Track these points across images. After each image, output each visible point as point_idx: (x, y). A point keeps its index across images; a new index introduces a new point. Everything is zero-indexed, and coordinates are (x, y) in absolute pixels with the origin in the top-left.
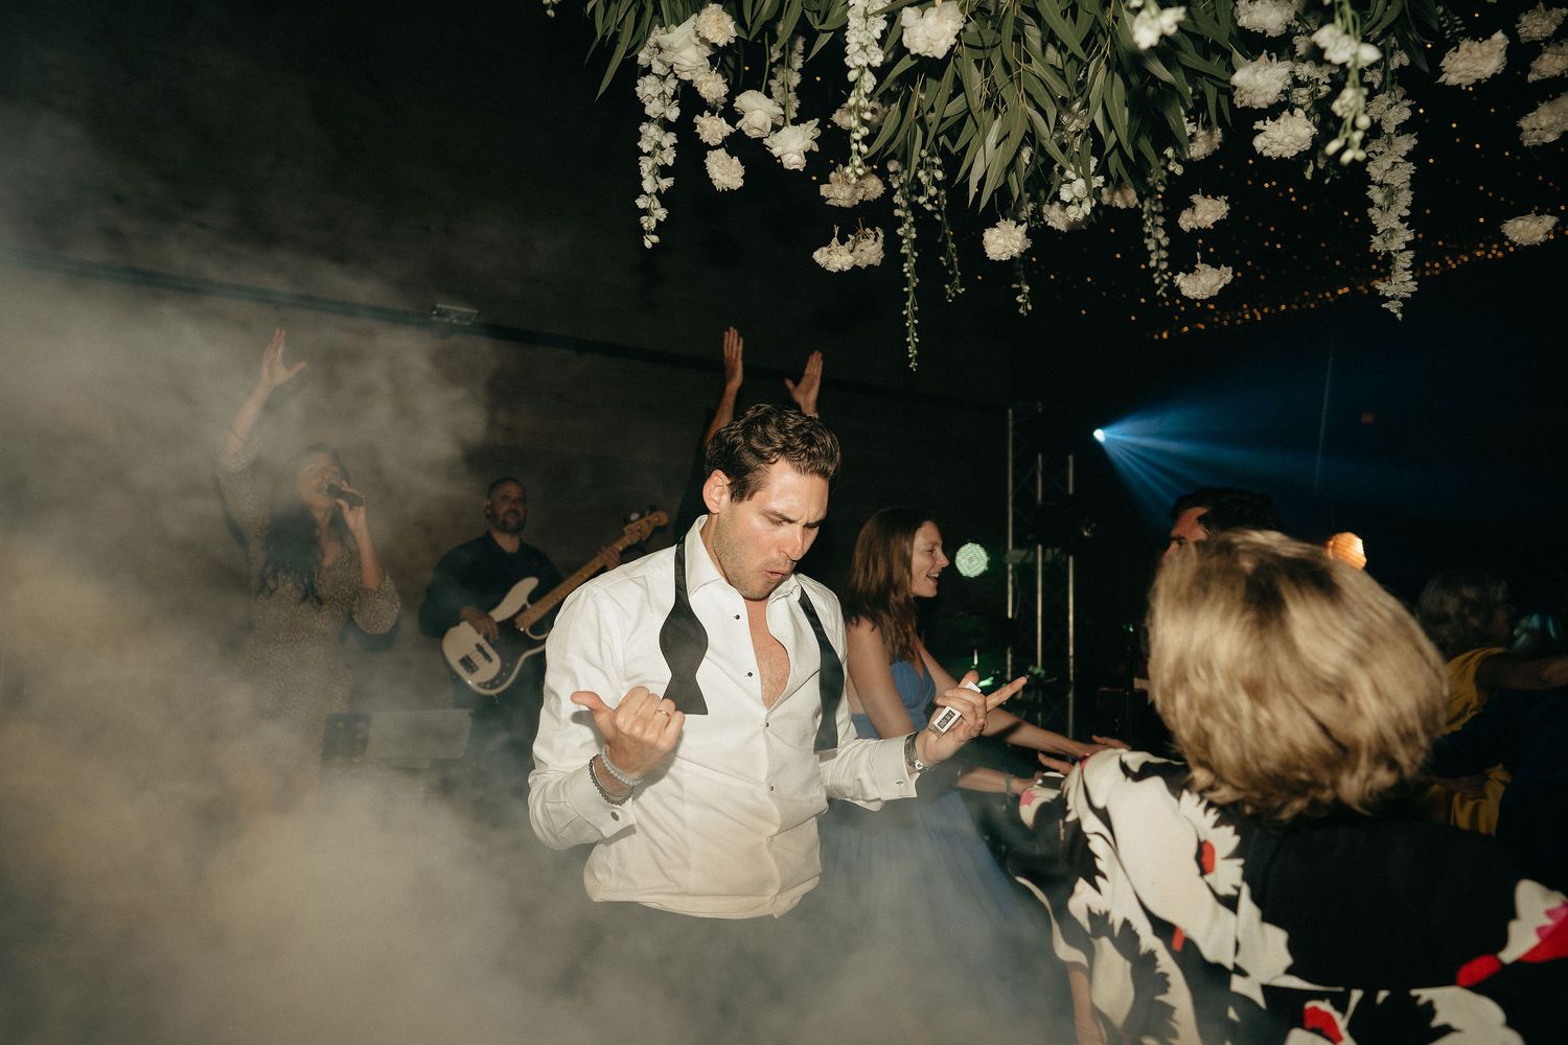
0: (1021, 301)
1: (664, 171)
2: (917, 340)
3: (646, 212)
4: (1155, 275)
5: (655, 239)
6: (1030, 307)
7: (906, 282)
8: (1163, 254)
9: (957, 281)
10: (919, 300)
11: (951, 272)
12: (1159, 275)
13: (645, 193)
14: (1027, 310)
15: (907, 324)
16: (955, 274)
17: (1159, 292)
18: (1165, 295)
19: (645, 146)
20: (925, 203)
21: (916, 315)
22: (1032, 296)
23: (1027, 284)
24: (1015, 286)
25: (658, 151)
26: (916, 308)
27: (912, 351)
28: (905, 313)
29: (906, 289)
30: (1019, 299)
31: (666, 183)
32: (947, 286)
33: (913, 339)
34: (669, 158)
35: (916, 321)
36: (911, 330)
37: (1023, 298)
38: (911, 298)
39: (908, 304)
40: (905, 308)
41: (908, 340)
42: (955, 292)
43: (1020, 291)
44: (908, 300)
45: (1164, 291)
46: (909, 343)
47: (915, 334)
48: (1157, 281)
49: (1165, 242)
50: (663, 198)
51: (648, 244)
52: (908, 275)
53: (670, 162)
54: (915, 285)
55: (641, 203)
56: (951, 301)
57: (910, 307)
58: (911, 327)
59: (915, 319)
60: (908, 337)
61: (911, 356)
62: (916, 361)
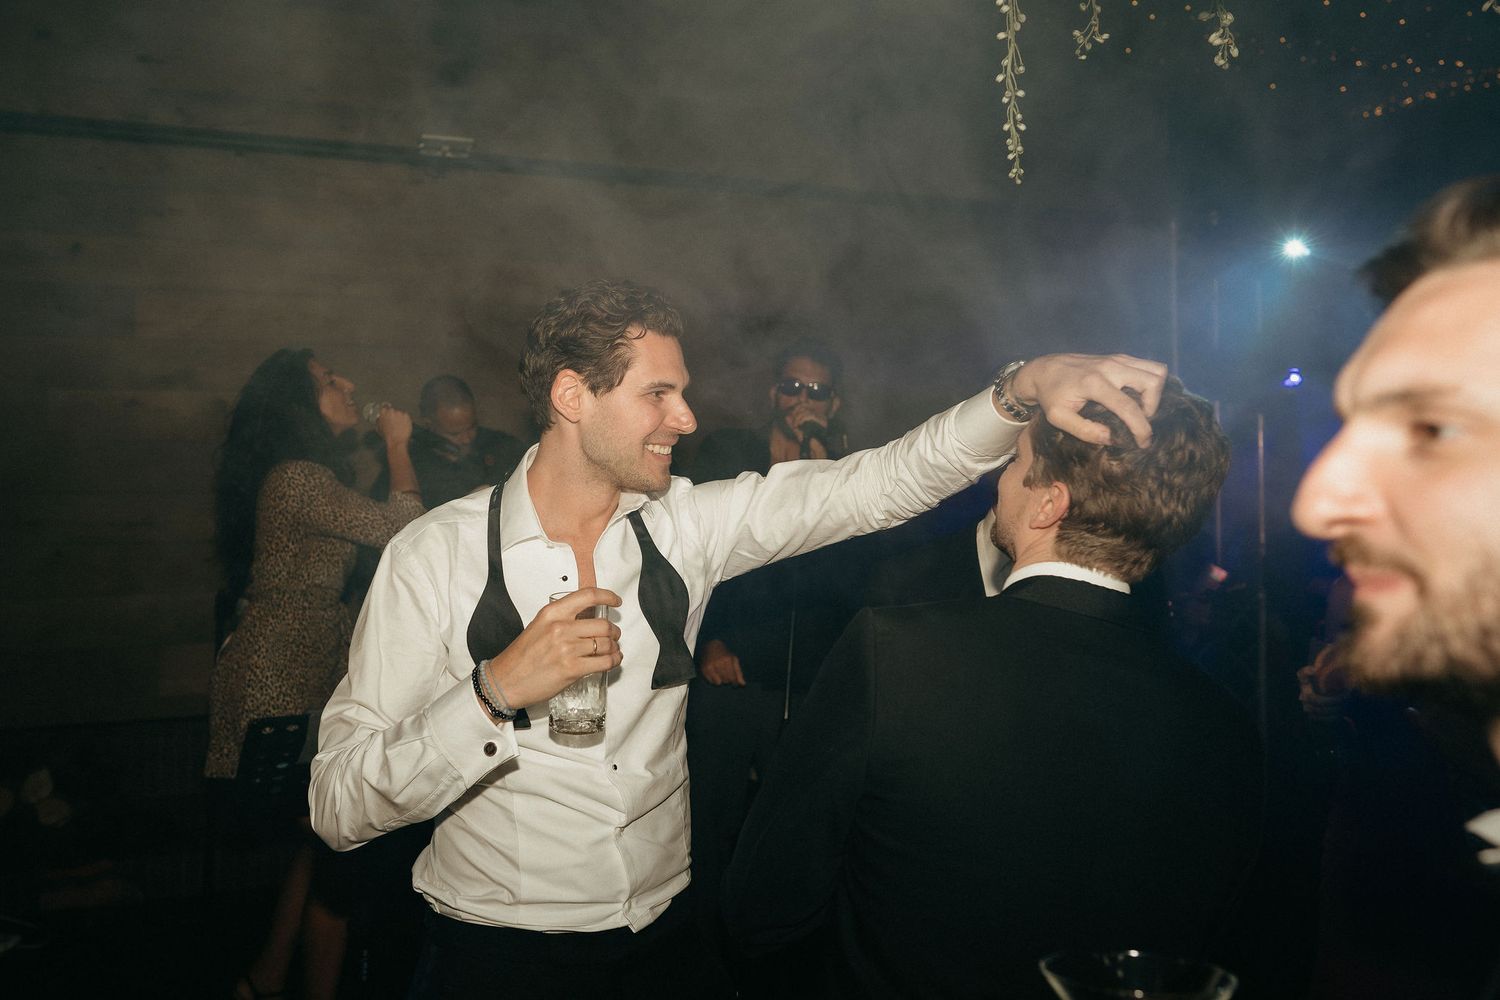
2: (1022, 127)
6: (1233, 54)
7: (1002, 22)
9: (1095, 21)
10: (1026, 54)
11: (1083, 7)
15: (1005, 99)
16: (1091, 10)
21: (1021, 83)
26: (1022, 69)
27: (1015, 148)
28: (1000, 78)
29: (1001, 36)
30: (1215, 39)
32: (1077, 33)
33: (1014, 125)
35: (1021, 93)
36: (1011, 109)
37: (1223, 37)
38: (1011, 51)
39: (1006, 62)
40: (1000, 70)
41: (1006, 127)
42: (1092, 41)
44: (1006, 55)
46: (1008, 134)
47: (1019, 116)
52: (1005, 9)
54: (1018, 27)
56: (1084, 57)
57: (1009, 68)
58: (1012, 104)
59: (1019, 89)
60: (1006, 122)
61: (1011, 157)
62: (1021, 165)
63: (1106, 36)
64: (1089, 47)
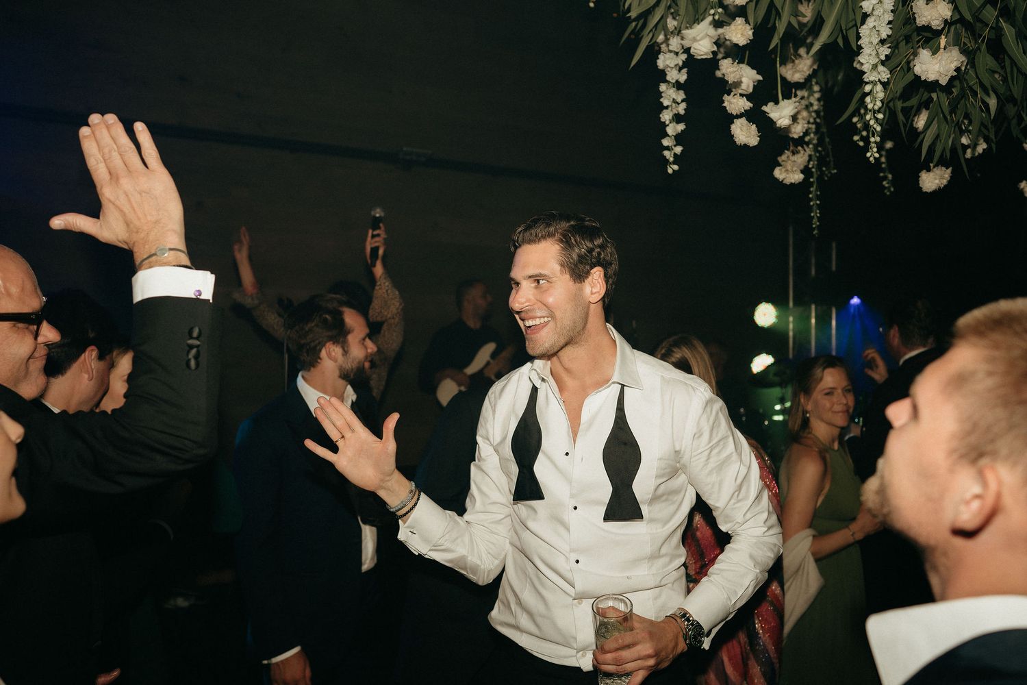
0: (887, 185)
1: (677, 118)
2: (819, 215)
3: (668, 148)
5: (676, 167)
6: (892, 189)
9: (831, 165)
11: (827, 159)
13: (668, 135)
14: (891, 192)
15: (812, 205)
16: (830, 161)
19: (666, 102)
20: (858, 140)
21: (818, 197)
22: (893, 183)
23: (890, 173)
24: (882, 174)
25: (674, 105)
26: (819, 193)
27: (815, 223)
29: (811, 180)
31: (681, 127)
32: (824, 169)
33: (815, 214)
34: (681, 109)
35: (818, 202)
36: (815, 208)
38: (815, 186)
40: (811, 193)
41: (812, 214)
43: (885, 178)
44: (813, 187)
46: (813, 217)
47: (818, 211)
50: (679, 139)
51: (670, 171)
52: (813, 169)
53: (682, 112)
55: (666, 142)
61: (814, 226)
62: (818, 230)
63: (835, 171)
64: (829, 175)
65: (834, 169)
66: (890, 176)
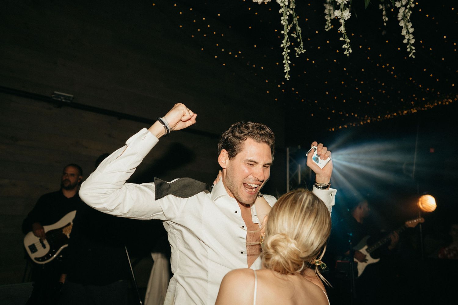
2: (289, 62)
4: (408, 46)
6: (351, 51)
7: (282, 28)
8: (411, 36)
9: (302, 45)
12: (410, 47)
15: (284, 53)
17: (410, 56)
18: (414, 57)
22: (351, 46)
26: (289, 43)
27: (287, 69)
28: (282, 46)
29: (282, 32)
30: (345, 46)
33: (287, 61)
35: (289, 51)
37: (347, 45)
39: (284, 41)
40: (282, 43)
41: (284, 62)
42: (300, 51)
43: (344, 42)
44: (284, 38)
45: (414, 54)
47: (288, 58)
48: (409, 50)
49: (411, 30)
54: (289, 28)
56: (298, 56)
57: (285, 43)
58: (286, 54)
59: (288, 49)
60: (284, 60)
61: (285, 71)
62: (289, 74)
64: (299, 53)
65: (303, 49)
66: (348, 41)
